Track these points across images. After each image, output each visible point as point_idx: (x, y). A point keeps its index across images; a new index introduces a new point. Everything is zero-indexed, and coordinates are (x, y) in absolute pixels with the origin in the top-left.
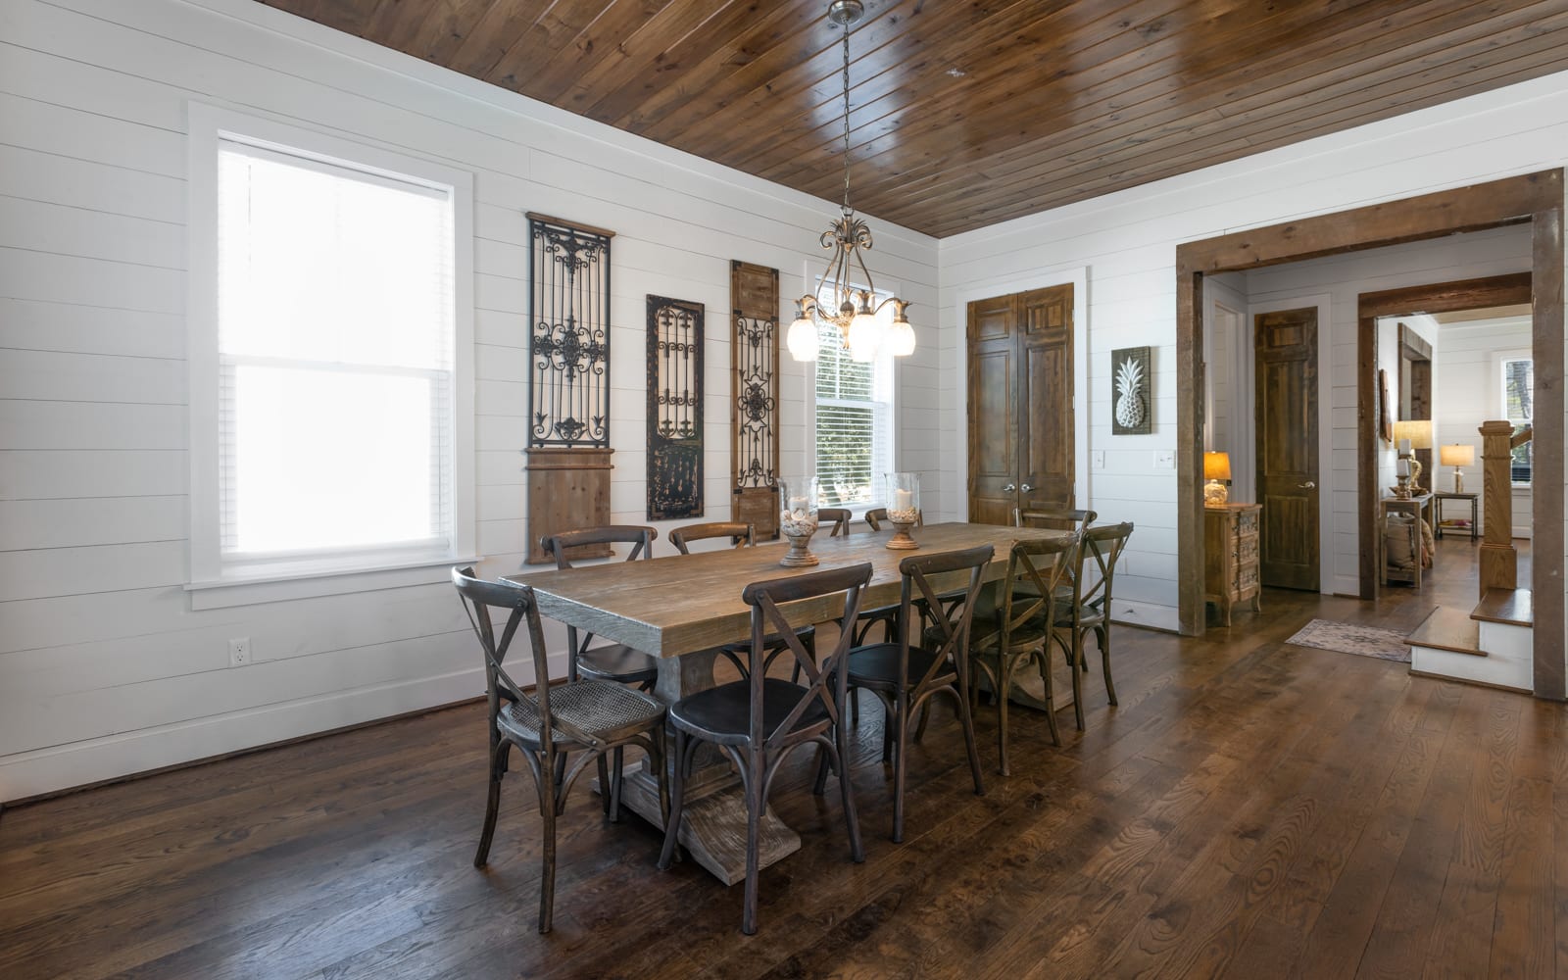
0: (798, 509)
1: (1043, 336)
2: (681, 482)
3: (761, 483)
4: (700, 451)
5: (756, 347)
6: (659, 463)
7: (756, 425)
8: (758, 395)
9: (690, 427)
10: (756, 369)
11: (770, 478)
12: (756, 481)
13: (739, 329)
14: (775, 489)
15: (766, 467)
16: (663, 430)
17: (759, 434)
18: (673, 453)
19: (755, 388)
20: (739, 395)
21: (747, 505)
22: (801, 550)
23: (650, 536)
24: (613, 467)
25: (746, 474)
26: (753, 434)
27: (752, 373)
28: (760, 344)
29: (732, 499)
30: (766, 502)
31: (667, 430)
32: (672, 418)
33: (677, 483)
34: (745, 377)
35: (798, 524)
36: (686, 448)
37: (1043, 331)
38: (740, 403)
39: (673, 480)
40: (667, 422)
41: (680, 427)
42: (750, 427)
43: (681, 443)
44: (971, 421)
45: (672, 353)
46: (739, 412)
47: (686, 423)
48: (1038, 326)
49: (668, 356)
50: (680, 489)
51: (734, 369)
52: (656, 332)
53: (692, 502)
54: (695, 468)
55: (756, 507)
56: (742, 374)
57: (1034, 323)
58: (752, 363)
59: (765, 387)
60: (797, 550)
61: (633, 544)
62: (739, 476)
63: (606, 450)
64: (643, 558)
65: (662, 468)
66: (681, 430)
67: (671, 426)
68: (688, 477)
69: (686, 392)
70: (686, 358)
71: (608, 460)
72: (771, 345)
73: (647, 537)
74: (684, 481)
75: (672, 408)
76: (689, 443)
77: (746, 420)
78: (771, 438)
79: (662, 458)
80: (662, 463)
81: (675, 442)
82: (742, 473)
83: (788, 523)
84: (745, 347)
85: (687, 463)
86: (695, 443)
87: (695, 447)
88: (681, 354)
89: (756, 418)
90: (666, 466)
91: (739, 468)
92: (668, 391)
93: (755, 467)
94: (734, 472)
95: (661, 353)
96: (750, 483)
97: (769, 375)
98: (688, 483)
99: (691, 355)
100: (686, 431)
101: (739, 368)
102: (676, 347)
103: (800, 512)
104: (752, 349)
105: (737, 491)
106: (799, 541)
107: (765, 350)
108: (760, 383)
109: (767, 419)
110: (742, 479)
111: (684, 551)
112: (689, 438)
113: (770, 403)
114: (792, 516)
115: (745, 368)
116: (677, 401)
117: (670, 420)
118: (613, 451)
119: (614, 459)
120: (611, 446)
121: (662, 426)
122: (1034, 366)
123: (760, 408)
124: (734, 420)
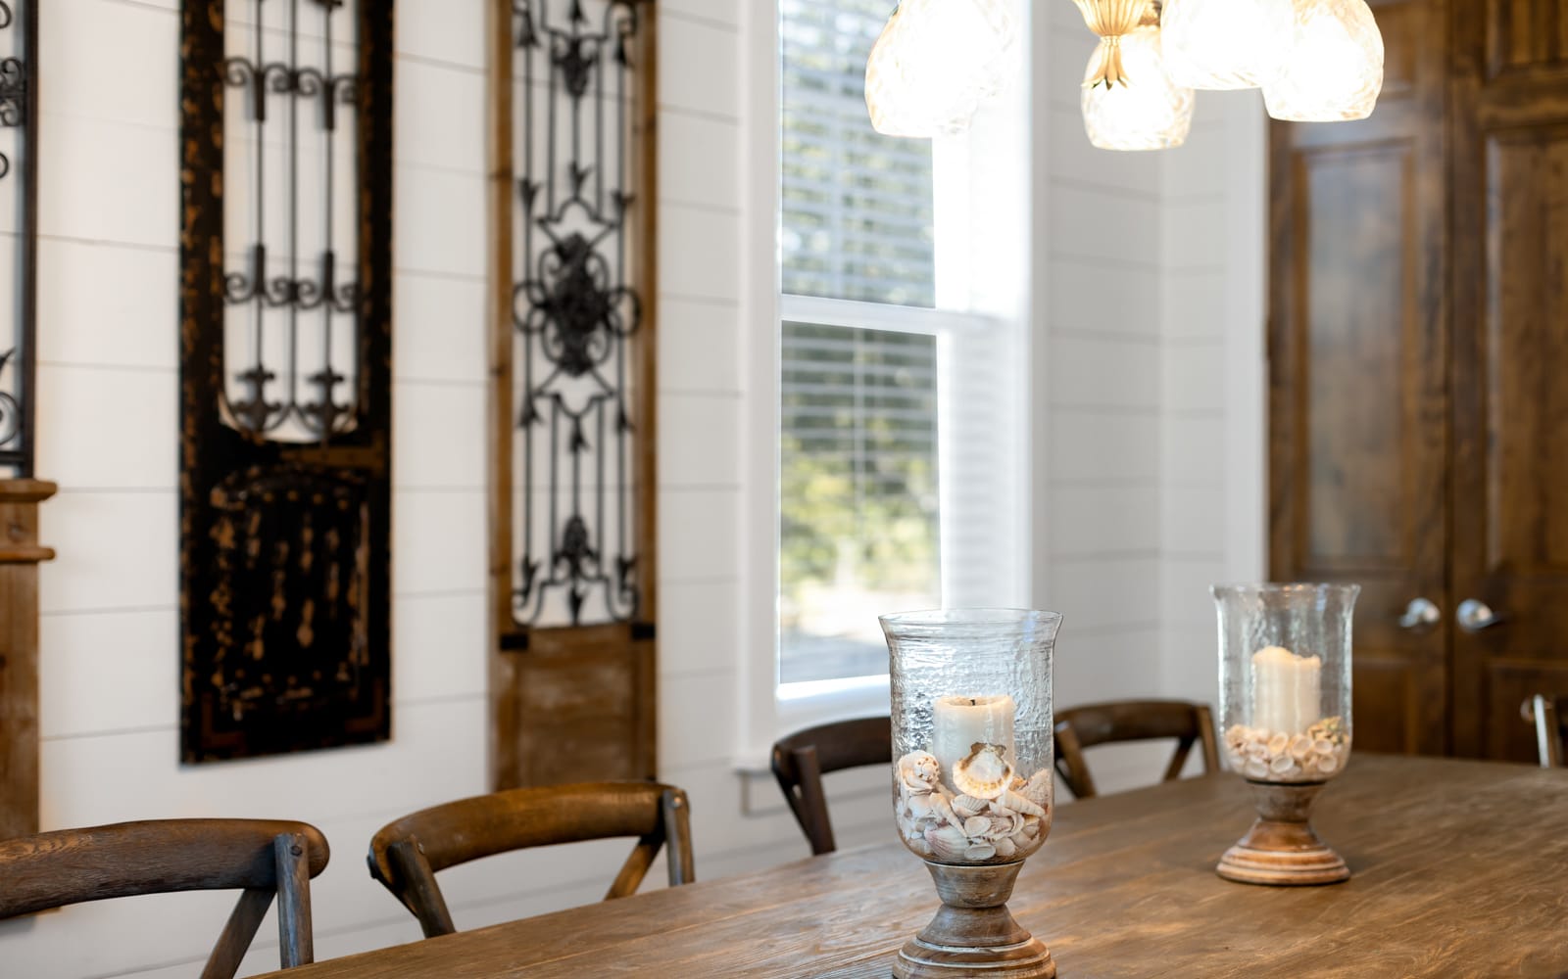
0: (977, 748)
1: (1536, 92)
2: (308, 610)
3: (594, 611)
4: (376, 489)
5: (576, 90)
6: (225, 537)
7: (577, 391)
8: (583, 279)
9: (343, 394)
10: (577, 177)
11: (623, 587)
12: (576, 602)
13: (518, 23)
14: (642, 630)
15: (610, 551)
16: (237, 409)
17: (589, 426)
18: (280, 495)
19: (573, 251)
20: (519, 274)
21: (546, 693)
22: (988, 920)
23: (303, 864)
24: (50, 555)
25: (542, 574)
26: (565, 426)
27: (562, 193)
28: (591, 87)
29: (493, 673)
30: (612, 679)
31: (259, 409)
32: (275, 361)
33: (293, 617)
34: (540, 208)
35: (984, 810)
36: (330, 476)
37: (1540, 75)
38: (522, 306)
39: (279, 603)
40: (258, 377)
41: (308, 394)
42: (557, 398)
43: (309, 457)
44: (1275, 379)
45: (276, 104)
46: (519, 340)
47: (327, 379)
48: (1521, 57)
49: (260, 115)
50: (305, 635)
51: (502, 174)
52: (214, 20)
53: (346, 685)
54: (362, 556)
55: (579, 700)
56: (529, 193)
57: (1507, 46)
58: (563, 157)
59: (607, 248)
60: (968, 919)
61: (226, 901)
62: (518, 581)
63: (23, 486)
64: (275, 965)
65: (238, 555)
66: (311, 409)
67: (274, 393)
68: (333, 589)
69: (329, 261)
70: (329, 123)
71: (27, 527)
72: (628, 92)
73: (291, 868)
74: (322, 606)
75: (275, 319)
76: (338, 457)
77: (542, 369)
78: (628, 438)
79: (239, 518)
80: (241, 537)
81: (287, 455)
82: (529, 570)
83: (938, 805)
84: (540, 95)
85: (333, 538)
86: (365, 457)
87: (359, 471)
88: (308, 110)
89: (576, 363)
90: (254, 547)
91: (518, 552)
92: (259, 253)
93: (574, 547)
94: (500, 568)
95: (235, 102)
96: (553, 611)
97: (622, 201)
98: (333, 612)
99: (345, 115)
100: (325, 410)
101: (519, 171)
102: (292, 82)
103: (985, 758)
104: (564, 103)
105: (512, 639)
106: (983, 880)
107: (610, 108)
108: (590, 231)
109: (613, 366)
110: (526, 592)
111: (435, 923)
112: (336, 439)
113: (624, 310)
114: (958, 777)
115: (539, 175)
116: (292, 293)
117: (270, 365)
118: (48, 491)
119: (53, 522)
120: (43, 471)
121: (237, 391)
122: (1507, 196)
123: (589, 328)
124: (501, 371)
